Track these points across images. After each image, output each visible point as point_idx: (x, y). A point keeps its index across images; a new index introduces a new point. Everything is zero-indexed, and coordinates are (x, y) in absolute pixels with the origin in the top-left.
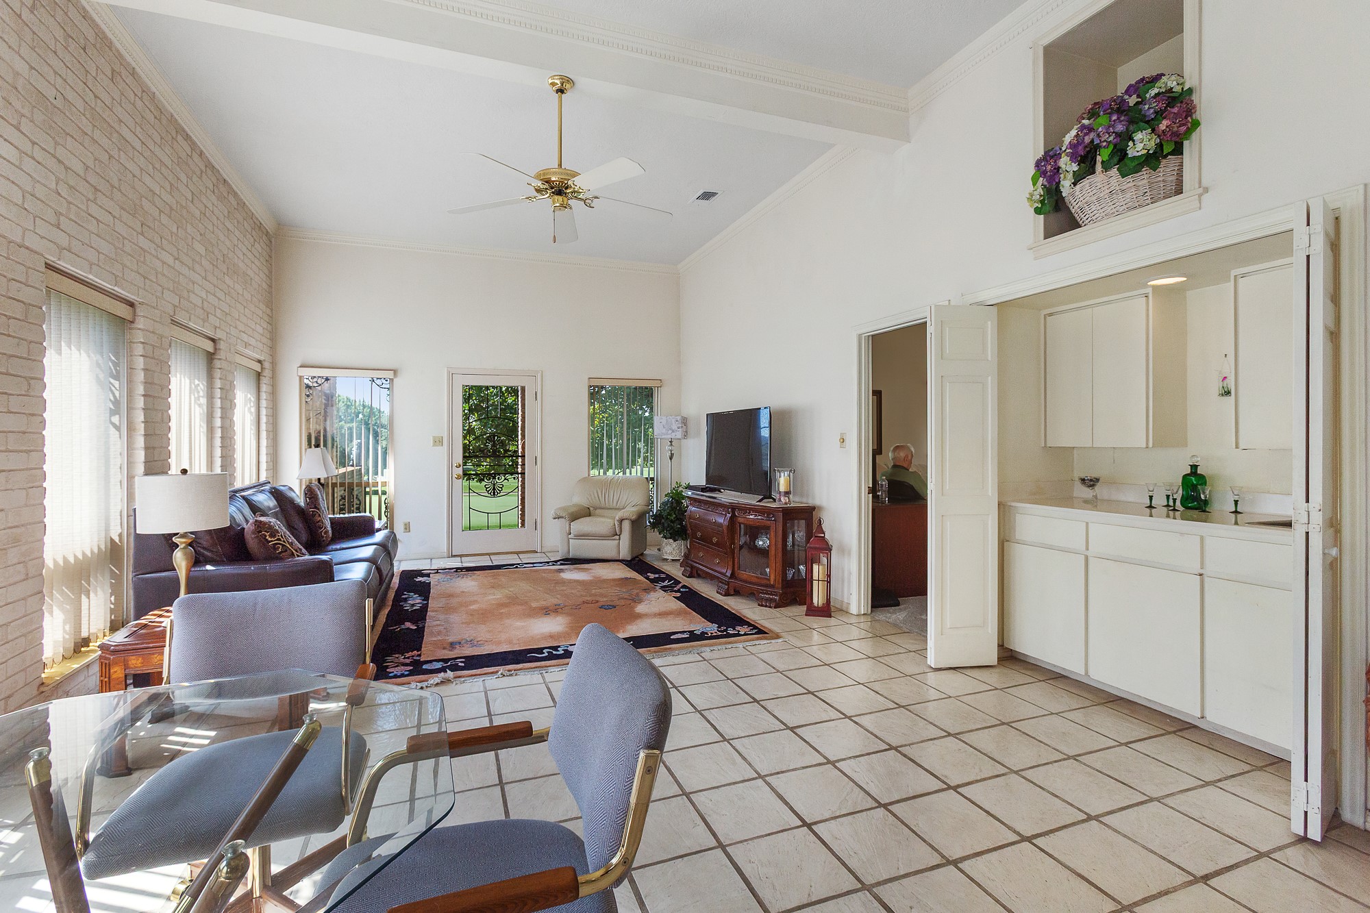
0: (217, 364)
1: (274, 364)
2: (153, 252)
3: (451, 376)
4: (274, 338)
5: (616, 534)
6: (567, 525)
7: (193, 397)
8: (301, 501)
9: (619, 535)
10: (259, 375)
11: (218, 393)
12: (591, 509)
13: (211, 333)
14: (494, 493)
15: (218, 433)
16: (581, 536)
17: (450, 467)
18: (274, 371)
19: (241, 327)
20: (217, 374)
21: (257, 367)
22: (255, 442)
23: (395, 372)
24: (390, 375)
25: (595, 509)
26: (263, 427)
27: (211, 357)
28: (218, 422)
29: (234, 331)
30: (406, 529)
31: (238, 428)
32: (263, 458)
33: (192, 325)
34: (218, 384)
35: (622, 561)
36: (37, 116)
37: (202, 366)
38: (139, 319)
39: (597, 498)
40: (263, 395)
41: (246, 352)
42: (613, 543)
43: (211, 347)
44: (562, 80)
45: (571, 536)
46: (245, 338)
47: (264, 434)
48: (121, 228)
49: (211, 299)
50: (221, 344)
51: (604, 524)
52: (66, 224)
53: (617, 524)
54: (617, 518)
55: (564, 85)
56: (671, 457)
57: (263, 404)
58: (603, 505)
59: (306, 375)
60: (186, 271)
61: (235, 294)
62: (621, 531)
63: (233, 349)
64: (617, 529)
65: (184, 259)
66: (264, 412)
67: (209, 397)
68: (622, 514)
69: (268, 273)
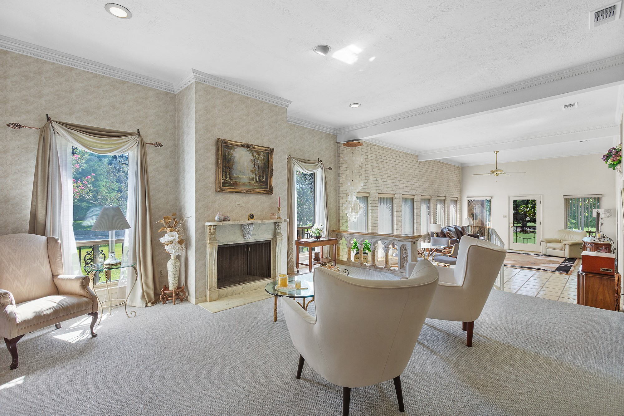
0: (446, 201)
1: (461, 197)
2: (434, 186)
3: (509, 197)
4: (461, 191)
5: (563, 249)
6: (545, 244)
8: (461, 229)
10: (457, 201)
11: (446, 207)
14: (525, 232)
15: (446, 215)
16: (550, 248)
17: (509, 223)
18: (461, 199)
19: (452, 192)
20: (446, 203)
21: (456, 199)
22: (456, 216)
23: (492, 197)
24: (490, 198)
25: (563, 241)
26: (458, 212)
27: (444, 200)
28: (446, 213)
29: (450, 193)
31: (451, 214)
32: (458, 220)
33: (441, 196)
34: (446, 205)
35: (566, 258)
36: (420, 177)
37: (443, 202)
38: (432, 198)
39: (564, 237)
40: (458, 205)
41: (453, 197)
42: (562, 252)
43: (444, 198)
44: (497, 151)
45: (547, 248)
46: (453, 194)
47: (458, 214)
48: (429, 185)
49: (445, 189)
50: (447, 197)
51: (558, 245)
52: (423, 189)
53: (563, 245)
54: (563, 244)
55: (497, 152)
56: (602, 224)
57: (458, 207)
58: (566, 239)
59: (469, 199)
60: (439, 186)
61: (450, 186)
62: (565, 248)
63: (449, 197)
64: (563, 247)
65: (439, 184)
66: (458, 209)
67: (444, 208)
68: (565, 242)
69: (459, 176)
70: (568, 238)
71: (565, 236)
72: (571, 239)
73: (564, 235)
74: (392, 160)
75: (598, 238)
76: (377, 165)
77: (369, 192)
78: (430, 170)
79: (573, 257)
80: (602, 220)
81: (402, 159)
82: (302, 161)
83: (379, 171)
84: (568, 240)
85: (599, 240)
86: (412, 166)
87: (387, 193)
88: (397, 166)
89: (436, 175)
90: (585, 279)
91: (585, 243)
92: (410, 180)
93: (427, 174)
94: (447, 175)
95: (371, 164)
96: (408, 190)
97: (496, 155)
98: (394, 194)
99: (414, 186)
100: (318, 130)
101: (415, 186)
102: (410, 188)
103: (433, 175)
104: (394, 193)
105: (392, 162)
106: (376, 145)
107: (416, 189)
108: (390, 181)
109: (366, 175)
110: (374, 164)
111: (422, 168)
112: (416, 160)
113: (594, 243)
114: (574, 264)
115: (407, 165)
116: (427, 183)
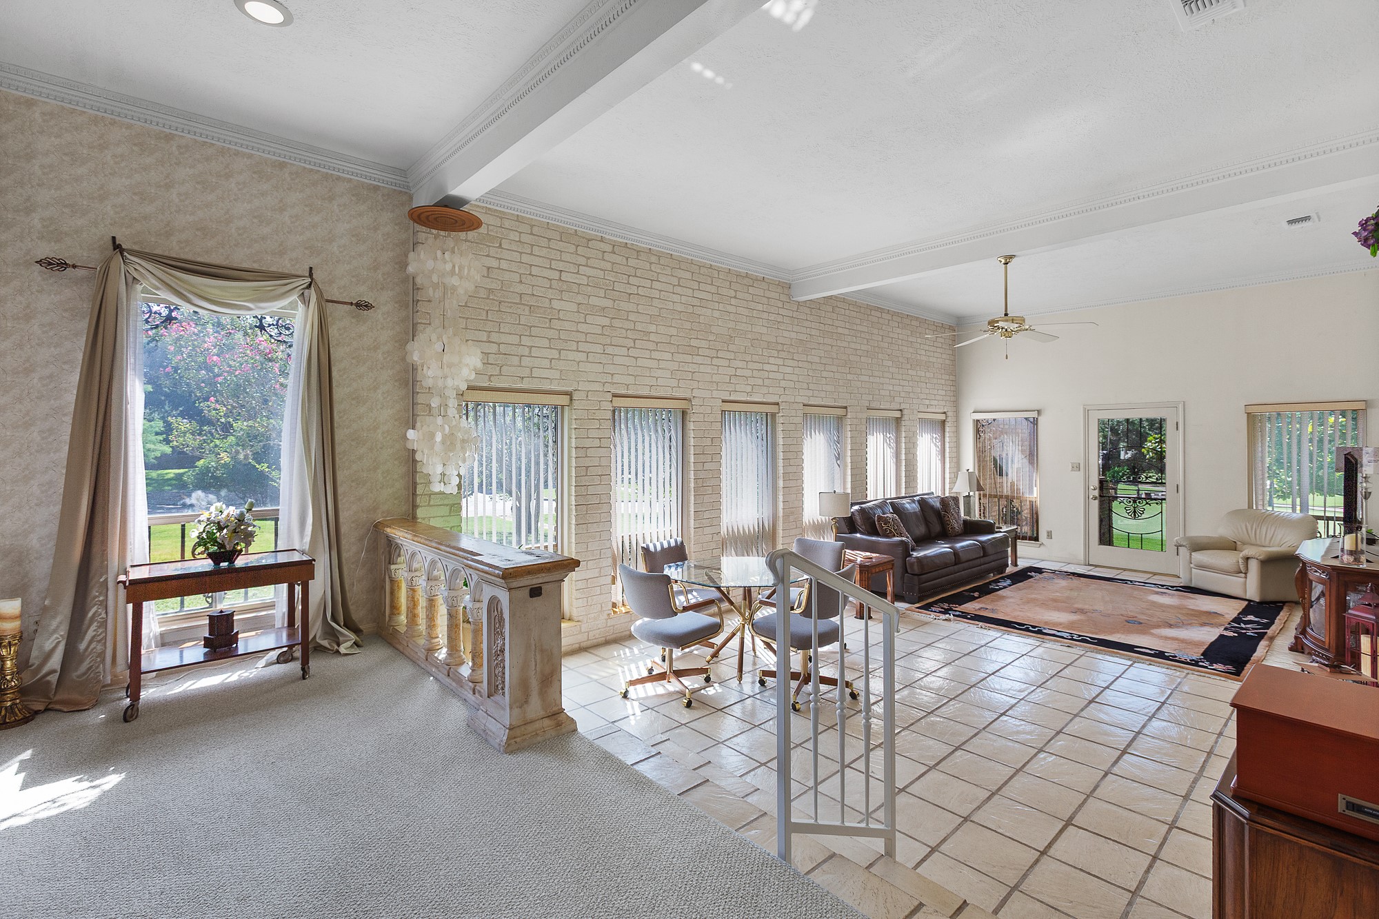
0: (903, 423)
1: (956, 412)
2: (856, 379)
3: (1087, 412)
4: (956, 395)
5: (1243, 571)
6: (1188, 554)
7: (885, 444)
8: (938, 506)
9: (1246, 573)
10: (943, 422)
11: (903, 440)
12: (1238, 543)
13: (898, 407)
14: (1135, 515)
16: (1202, 567)
17: (1087, 488)
18: (957, 417)
19: (924, 396)
20: (903, 429)
21: (943, 417)
22: (940, 465)
23: (1039, 412)
24: (1035, 415)
25: (1244, 544)
26: (947, 455)
27: (898, 421)
28: (903, 457)
29: (915, 401)
30: (1048, 536)
31: (922, 459)
32: (947, 476)
33: (882, 407)
34: (903, 434)
35: (1250, 601)
36: (800, 349)
37: (893, 426)
38: (849, 414)
39: (1245, 532)
40: (947, 435)
41: (929, 410)
42: (1239, 580)
43: (898, 414)
44: (1006, 257)
45: (1192, 565)
46: (927, 402)
47: (947, 460)
48: (837, 376)
49: (896, 388)
50: (905, 412)
51: (1227, 559)
52: (811, 386)
53: (1241, 561)
54: (1241, 555)
55: (1008, 259)
56: (1367, 496)
57: (947, 440)
58: (1253, 541)
59: (978, 418)
60: (877, 380)
61: (917, 379)
62: (1247, 570)
63: (915, 412)
64: (1241, 566)
65: (876, 373)
66: (947, 445)
67: (898, 442)
68: (1248, 551)
69: (951, 352)
70: (1258, 537)
71: (1249, 528)
72: (1268, 539)
73: (1246, 526)
74: (678, 290)
75: (1351, 551)
76: (609, 303)
77: (570, 389)
78: (840, 330)
79: (1272, 596)
80: (1366, 482)
81: (724, 291)
82: (174, 263)
83: (617, 323)
84: (1258, 543)
85: (1351, 559)
86: (765, 315)
87: (654, 394)
88: (698, 311)
89: (864, 347)
90: (1251, 855)
91: (1304, 564)
92: (756, 358)
93: (827, 341)
94: (905, 349)
95: (580, 299)
96: (749, 389)
97: (1006, 268)
98: (690, 400)
99: (772, 375)
100: (308, 166)
101: (780, 376)
102: (760, 382)
103: (853, 345)
104: (688, 395)
105: (676, 298)
106: (602, 240)
107: (783, 384)
108: (668, 356)
109: (552, 334)
110: (593, 301)
111: (807, 324)
112: (783, 298)
113: (1334, 568)
114: (1273, 627)
115: (746, 312)
116: (828, 367)
